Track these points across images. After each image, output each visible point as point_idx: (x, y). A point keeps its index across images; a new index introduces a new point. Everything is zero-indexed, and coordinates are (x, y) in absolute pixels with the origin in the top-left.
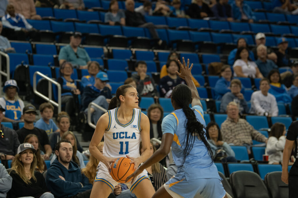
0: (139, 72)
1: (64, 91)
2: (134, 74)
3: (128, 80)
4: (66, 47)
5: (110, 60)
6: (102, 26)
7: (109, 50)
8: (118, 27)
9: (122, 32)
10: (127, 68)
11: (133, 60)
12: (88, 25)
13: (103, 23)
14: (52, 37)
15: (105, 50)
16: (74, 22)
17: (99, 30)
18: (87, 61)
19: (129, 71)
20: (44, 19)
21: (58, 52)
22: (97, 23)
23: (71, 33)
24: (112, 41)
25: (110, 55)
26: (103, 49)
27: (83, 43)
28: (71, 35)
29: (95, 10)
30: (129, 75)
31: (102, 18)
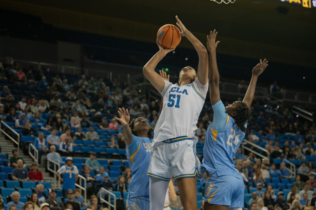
0: (127, 172)
1: (88, 182)
2: (124, 173)
3: (120, 176)
4: (88, 159)
5: (111, 166)
6: (107, 149)
7: (110, 161)
8: (115, 149)
9: (117, 152)
10: (120, 170)
11: (123, 166)
12: (100, 148)
13: (108, 147)
14: (82, 155)
15: (109, 161)
16: (93, 147)
17: (106, 151)
18: (99, 166)
19: (121, 172)
20: (78, 146)
21: (84, 162)
22: (105, 148)
23: (91, 152)
24: (112, 157)
25: (111, 163)
26: (107, 161)
27: (98, 157)
28: (90, 154)
29: (103, 141)
30: (121, 174)
31: (107, 145)
